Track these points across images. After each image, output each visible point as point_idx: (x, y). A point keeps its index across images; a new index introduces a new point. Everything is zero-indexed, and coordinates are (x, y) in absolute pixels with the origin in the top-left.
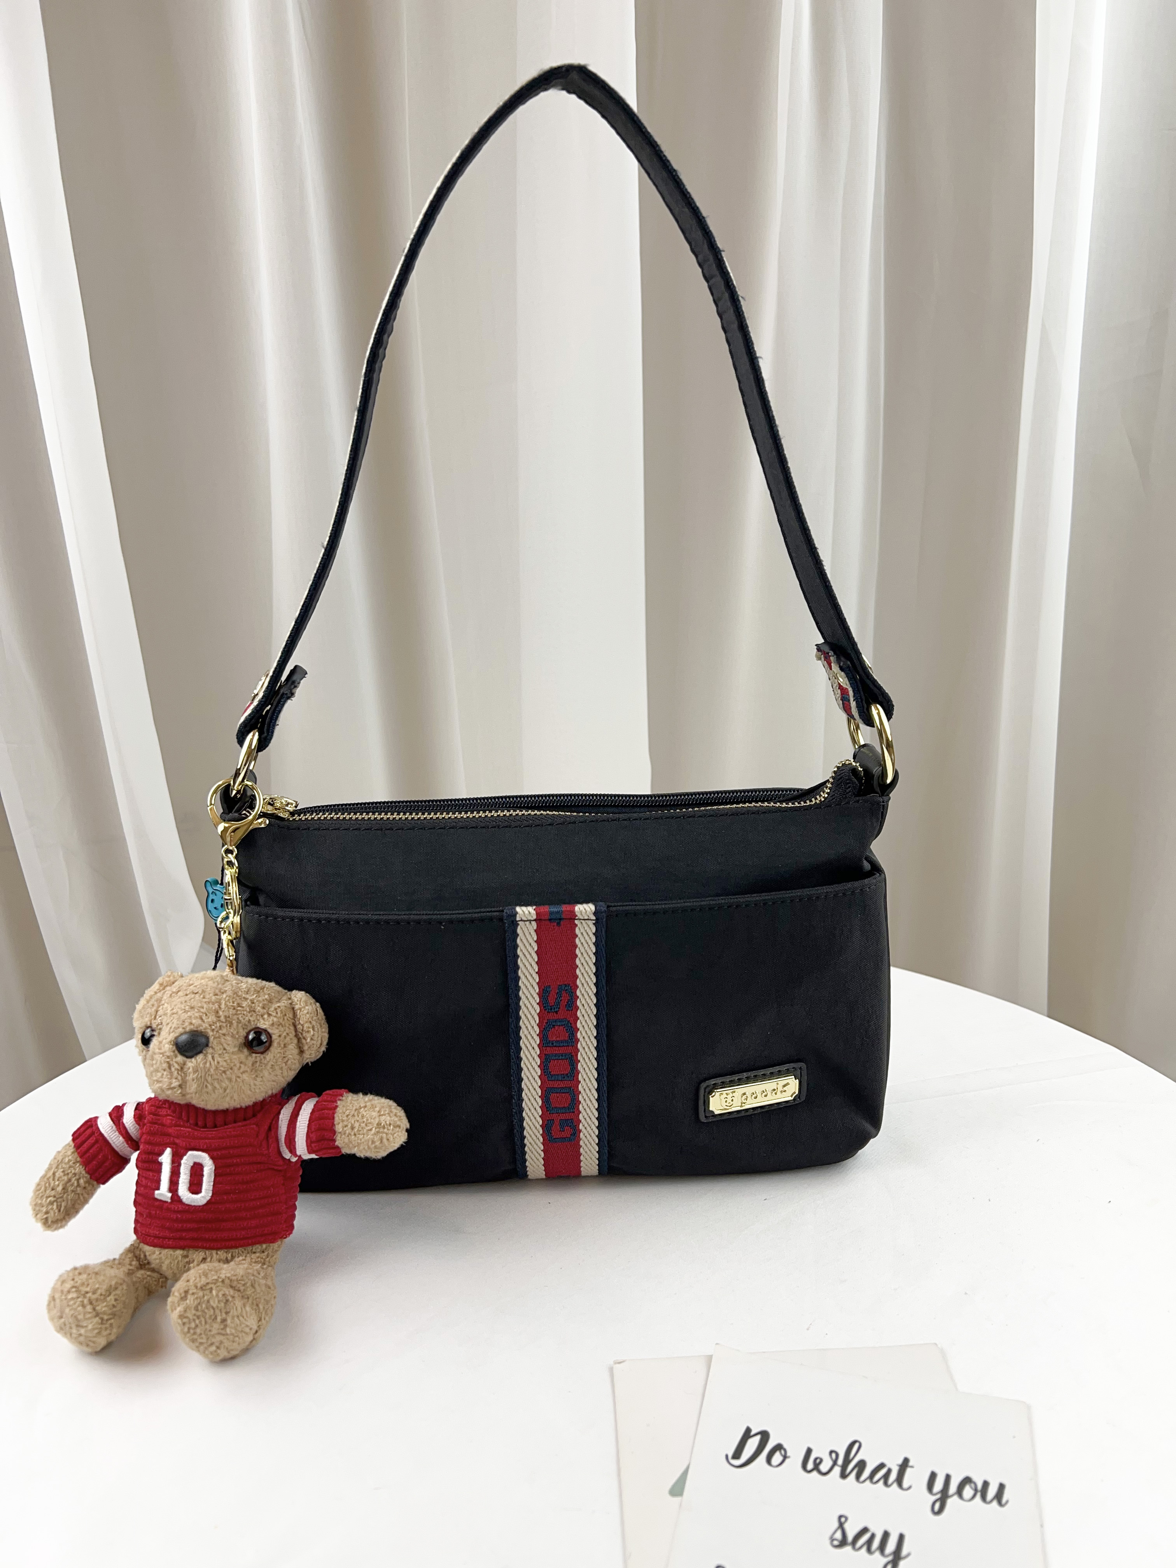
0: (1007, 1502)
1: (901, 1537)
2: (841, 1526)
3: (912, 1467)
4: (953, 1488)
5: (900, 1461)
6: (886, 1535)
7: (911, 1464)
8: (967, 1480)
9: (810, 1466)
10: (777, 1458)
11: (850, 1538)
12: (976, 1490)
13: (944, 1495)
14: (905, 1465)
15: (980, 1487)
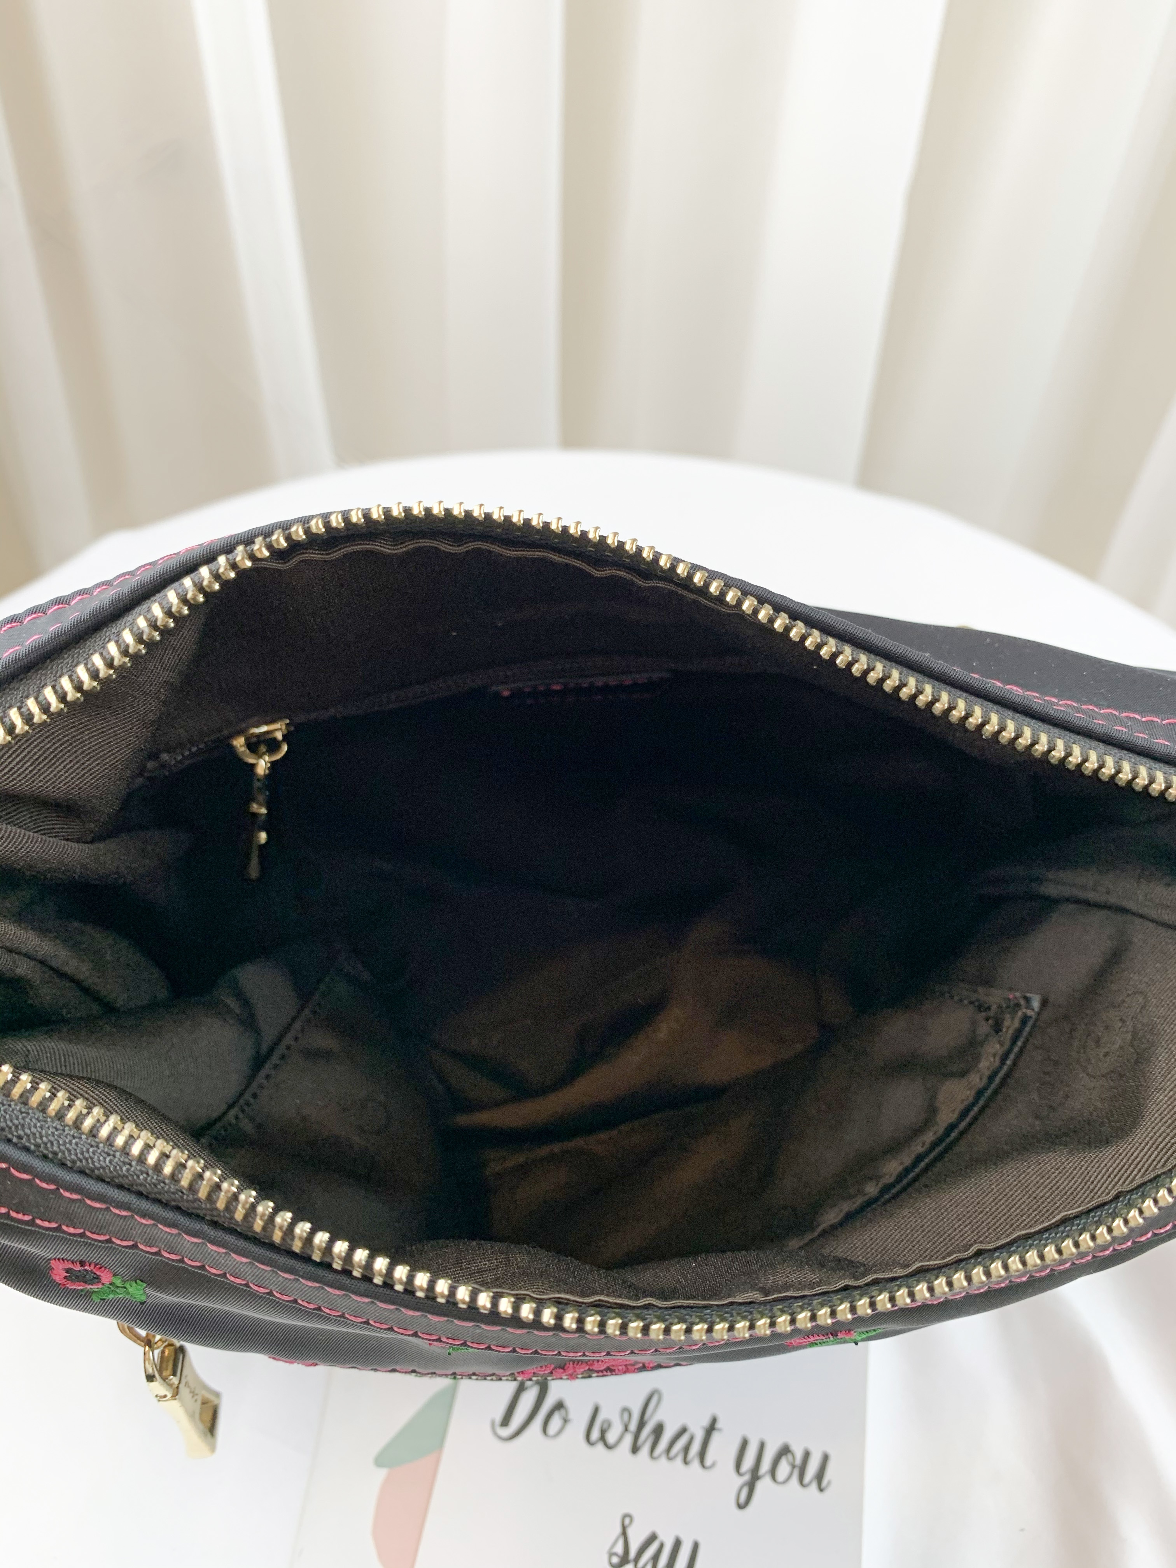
0: (829, 1483)
1: (696, 1547)
2: (624, 1533)
3: (719, 1430)
4: (765, 1466)
5: (706, 1422)
6: (677, 1544)
7: (718, 1425)
8: (785, 1451)
9: (595, 1435)
10: (556, 1423)
11: (632, 1554)
12: (793, 1467)
13: (755, 1476)
14: (711, 1428)
15: (798, 1461)
